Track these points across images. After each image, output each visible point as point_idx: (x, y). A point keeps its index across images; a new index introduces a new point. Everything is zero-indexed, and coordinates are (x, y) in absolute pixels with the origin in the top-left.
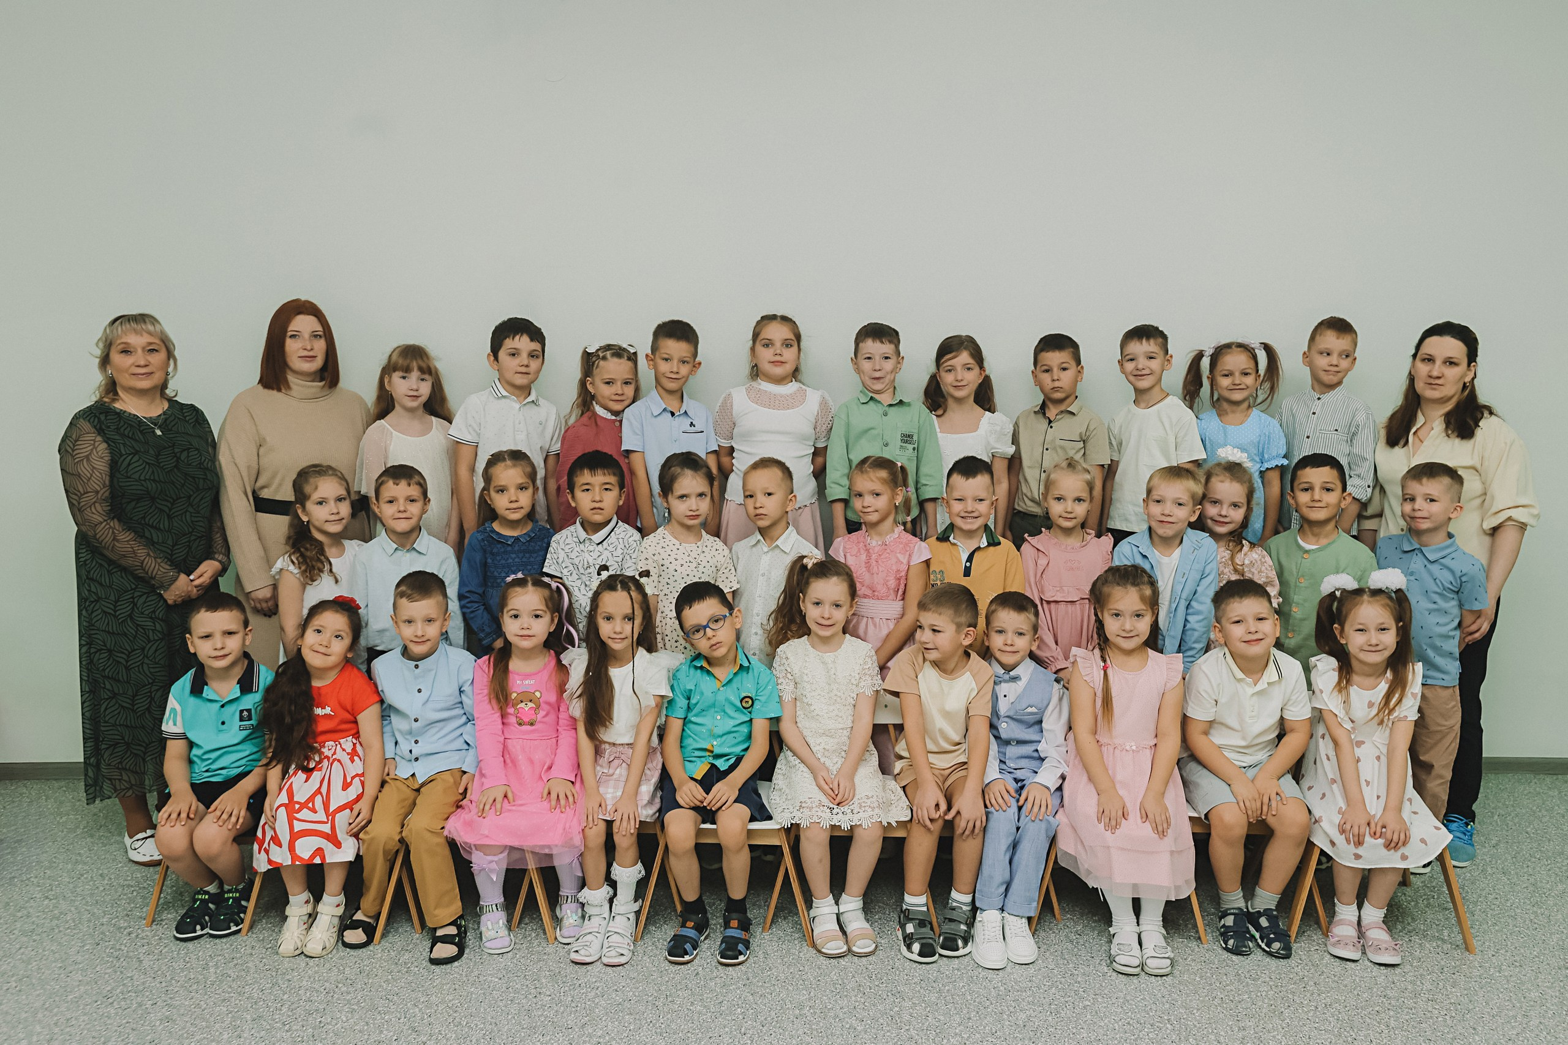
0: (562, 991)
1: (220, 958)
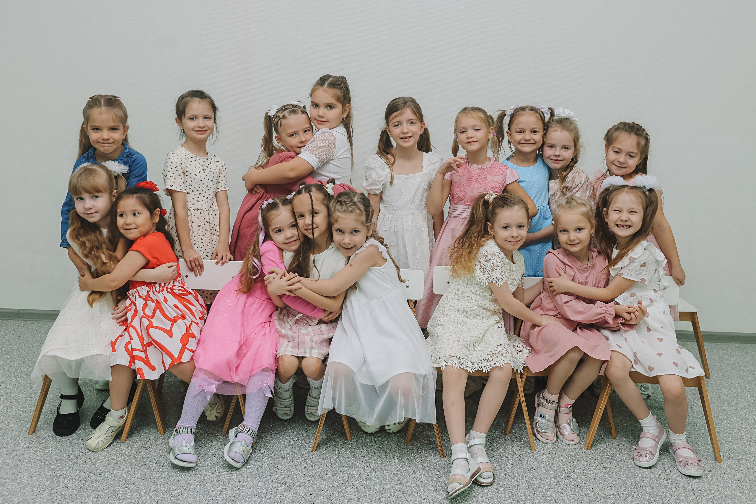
0: (259, 485)
1: (4, 450)
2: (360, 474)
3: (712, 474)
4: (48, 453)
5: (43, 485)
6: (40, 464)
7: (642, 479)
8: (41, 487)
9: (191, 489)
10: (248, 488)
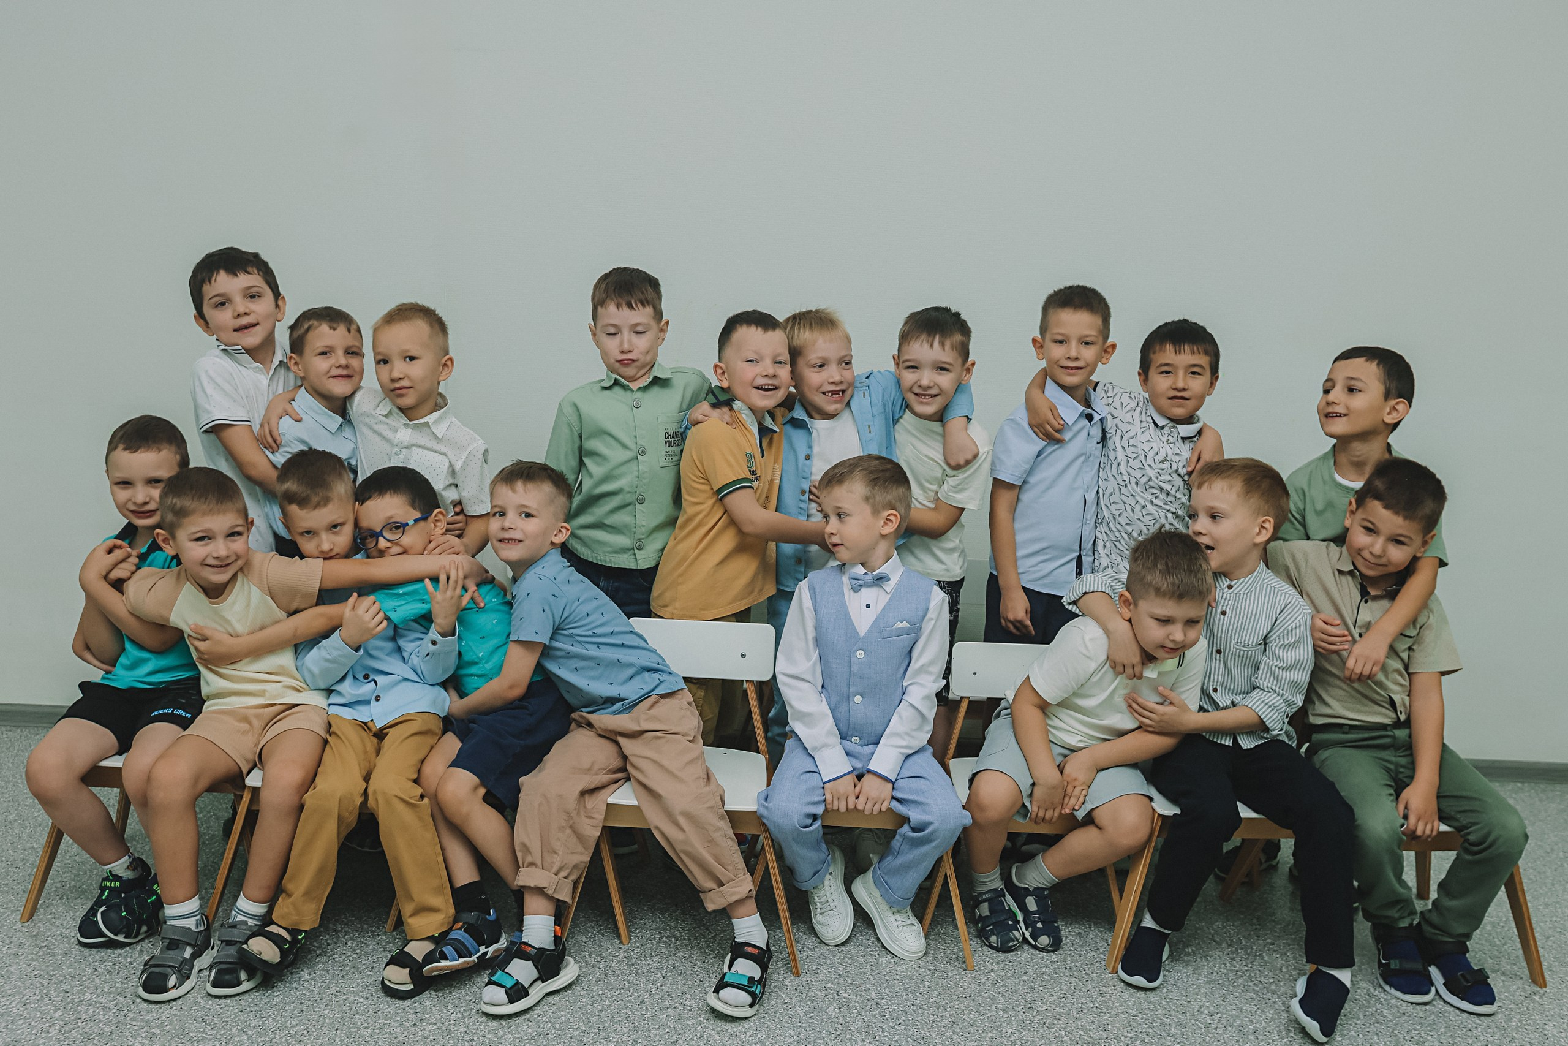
2: (643, 1002)
5: (48, 1018)
6: (41, 983)
8: (44, 1020)
9: (325, 1025)
10: (431, 1024)
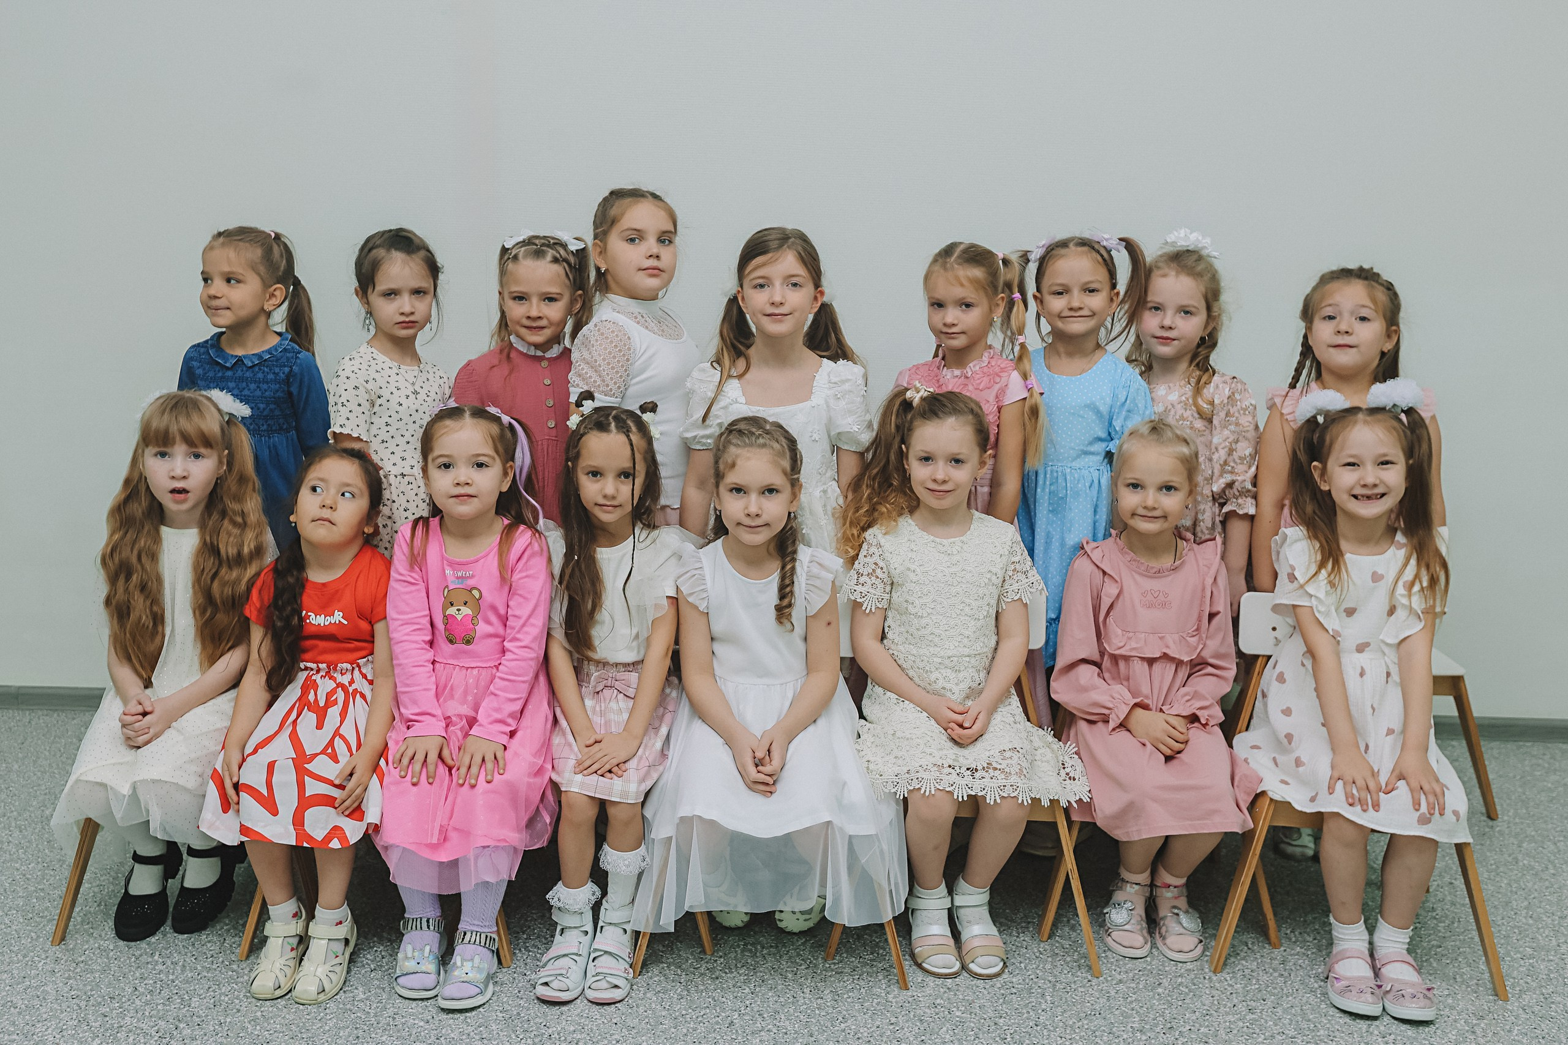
2: (732, 1023)
3: (1486, 1025)
4: (92, 981)
6: (78, 1005)
7: (1331, 1033)
